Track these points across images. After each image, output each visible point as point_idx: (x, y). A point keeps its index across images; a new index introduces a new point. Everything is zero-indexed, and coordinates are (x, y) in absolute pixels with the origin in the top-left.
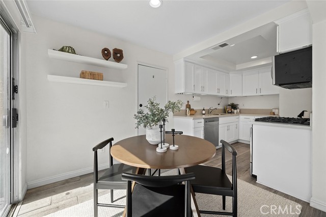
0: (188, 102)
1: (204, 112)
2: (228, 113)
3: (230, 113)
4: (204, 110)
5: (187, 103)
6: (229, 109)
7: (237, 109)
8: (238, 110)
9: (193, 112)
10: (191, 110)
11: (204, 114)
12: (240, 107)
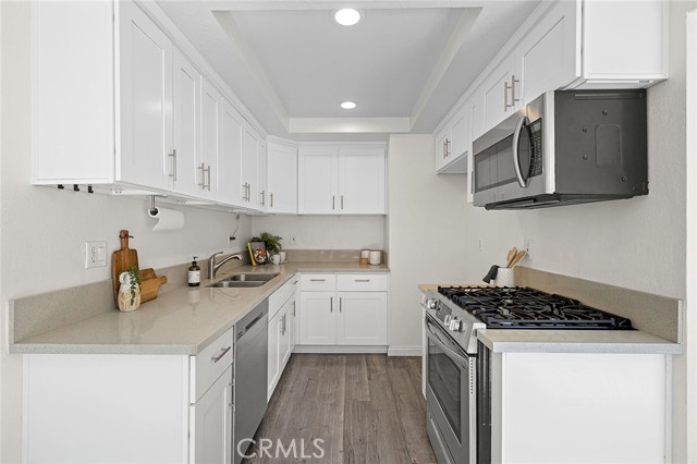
0: (125, 236)
1: (195, 277)
2: (259, 264)
3: (264, 263)
4: (194, 266)
5: (117, 245)
6: (258, 251)
7: (277, 252)
8: (283, 254)
9: (150, 286)
10: (143, 276)
11: (198, 284)
12: (286, 244)
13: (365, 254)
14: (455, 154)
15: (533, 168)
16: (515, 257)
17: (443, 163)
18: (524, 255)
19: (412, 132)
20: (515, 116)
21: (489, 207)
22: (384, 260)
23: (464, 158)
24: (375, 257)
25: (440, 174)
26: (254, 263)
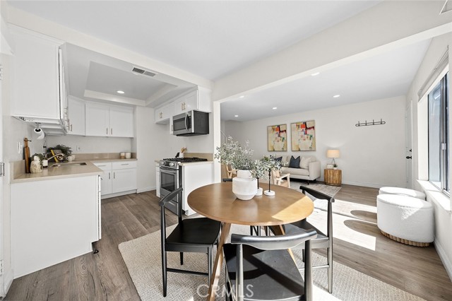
7: (69, 155)
8: (73, 156)
11: (46, 167)
12: (74, 151)
13: (123, 154)
14: (164, 118)
15: (189, 127)
16: (184, 150)
17: (159, 120)
18: (186, 149)
19: (146, 106)
20: (184, 114)
21: (177, 135)
22: (133, 156)
23: (168, 120)
24: (128, 155)
25: (157, 123)
26: (57, 161)
